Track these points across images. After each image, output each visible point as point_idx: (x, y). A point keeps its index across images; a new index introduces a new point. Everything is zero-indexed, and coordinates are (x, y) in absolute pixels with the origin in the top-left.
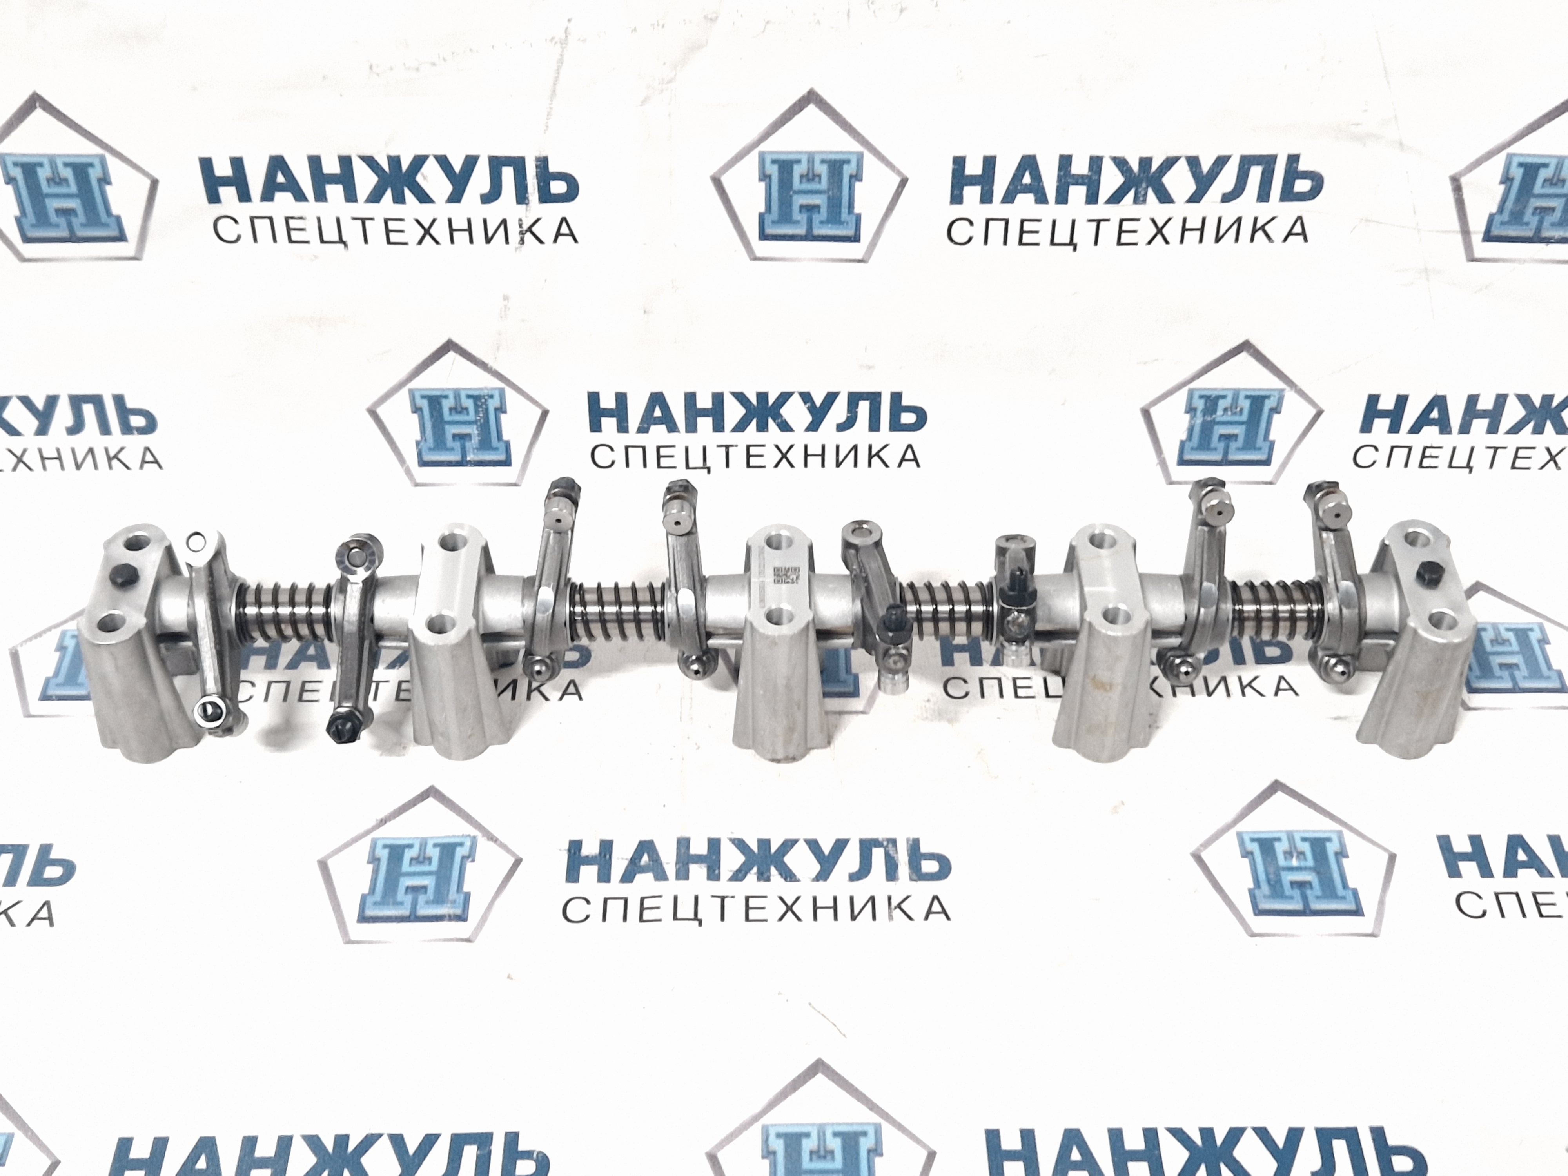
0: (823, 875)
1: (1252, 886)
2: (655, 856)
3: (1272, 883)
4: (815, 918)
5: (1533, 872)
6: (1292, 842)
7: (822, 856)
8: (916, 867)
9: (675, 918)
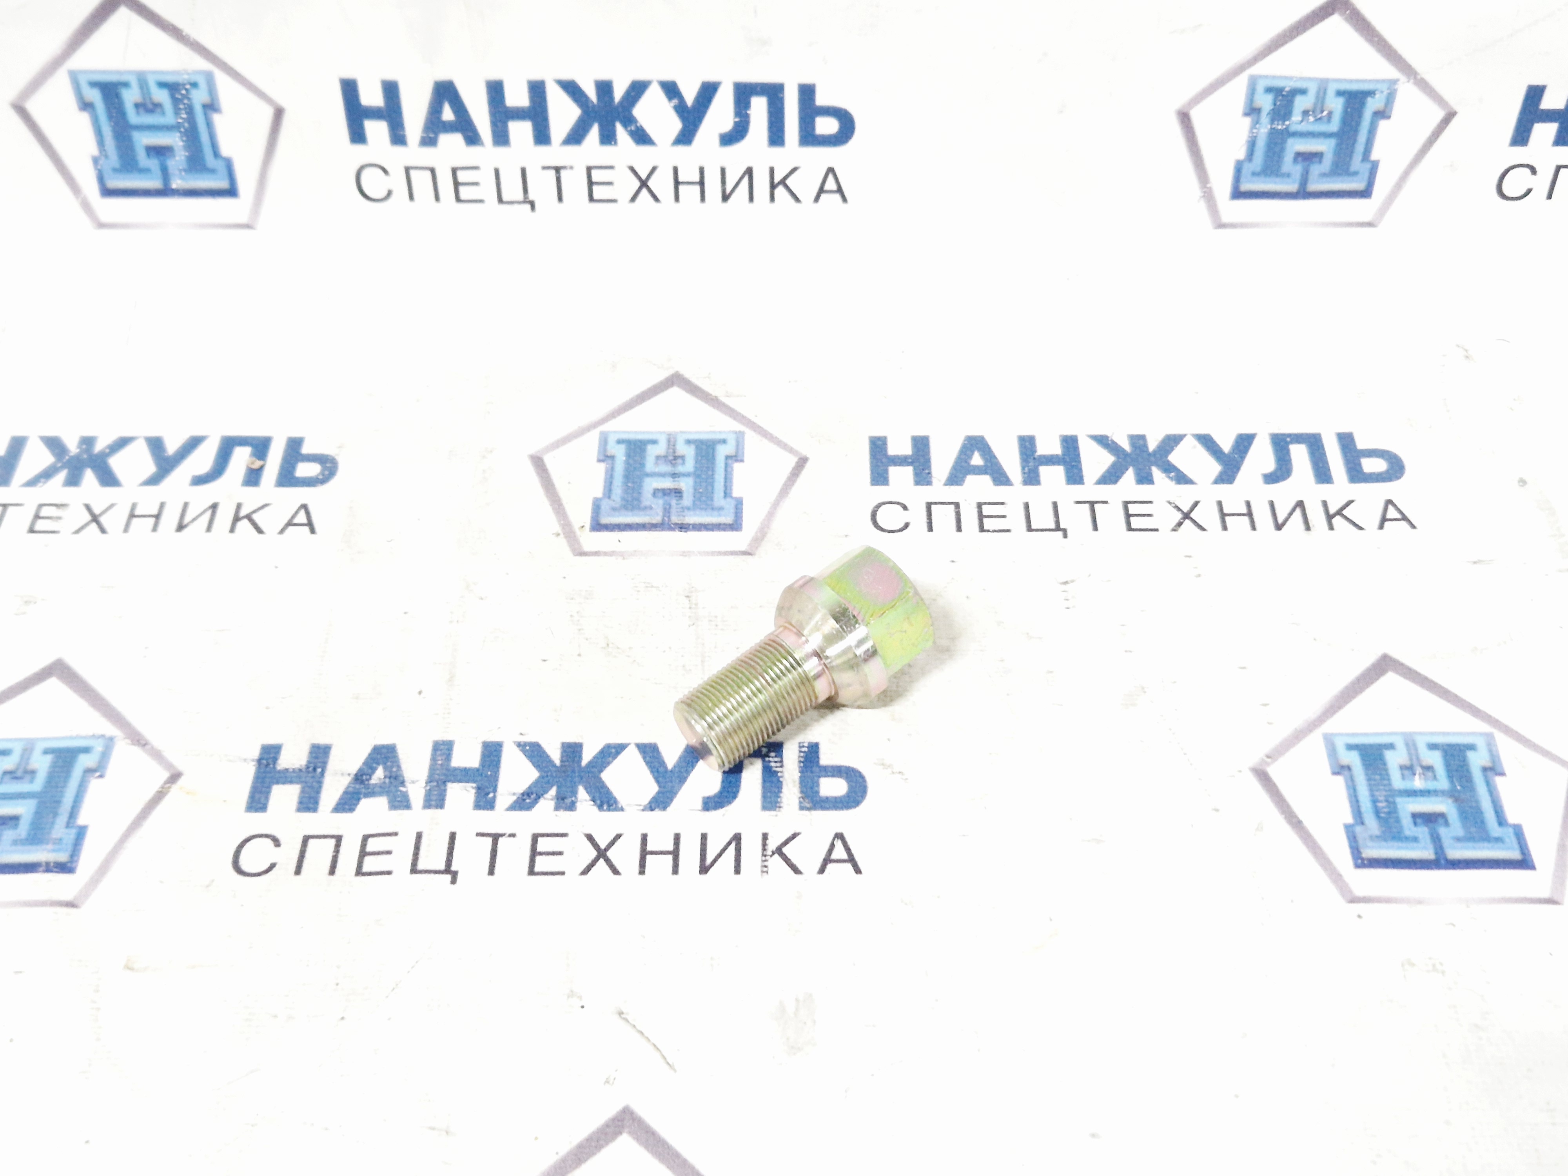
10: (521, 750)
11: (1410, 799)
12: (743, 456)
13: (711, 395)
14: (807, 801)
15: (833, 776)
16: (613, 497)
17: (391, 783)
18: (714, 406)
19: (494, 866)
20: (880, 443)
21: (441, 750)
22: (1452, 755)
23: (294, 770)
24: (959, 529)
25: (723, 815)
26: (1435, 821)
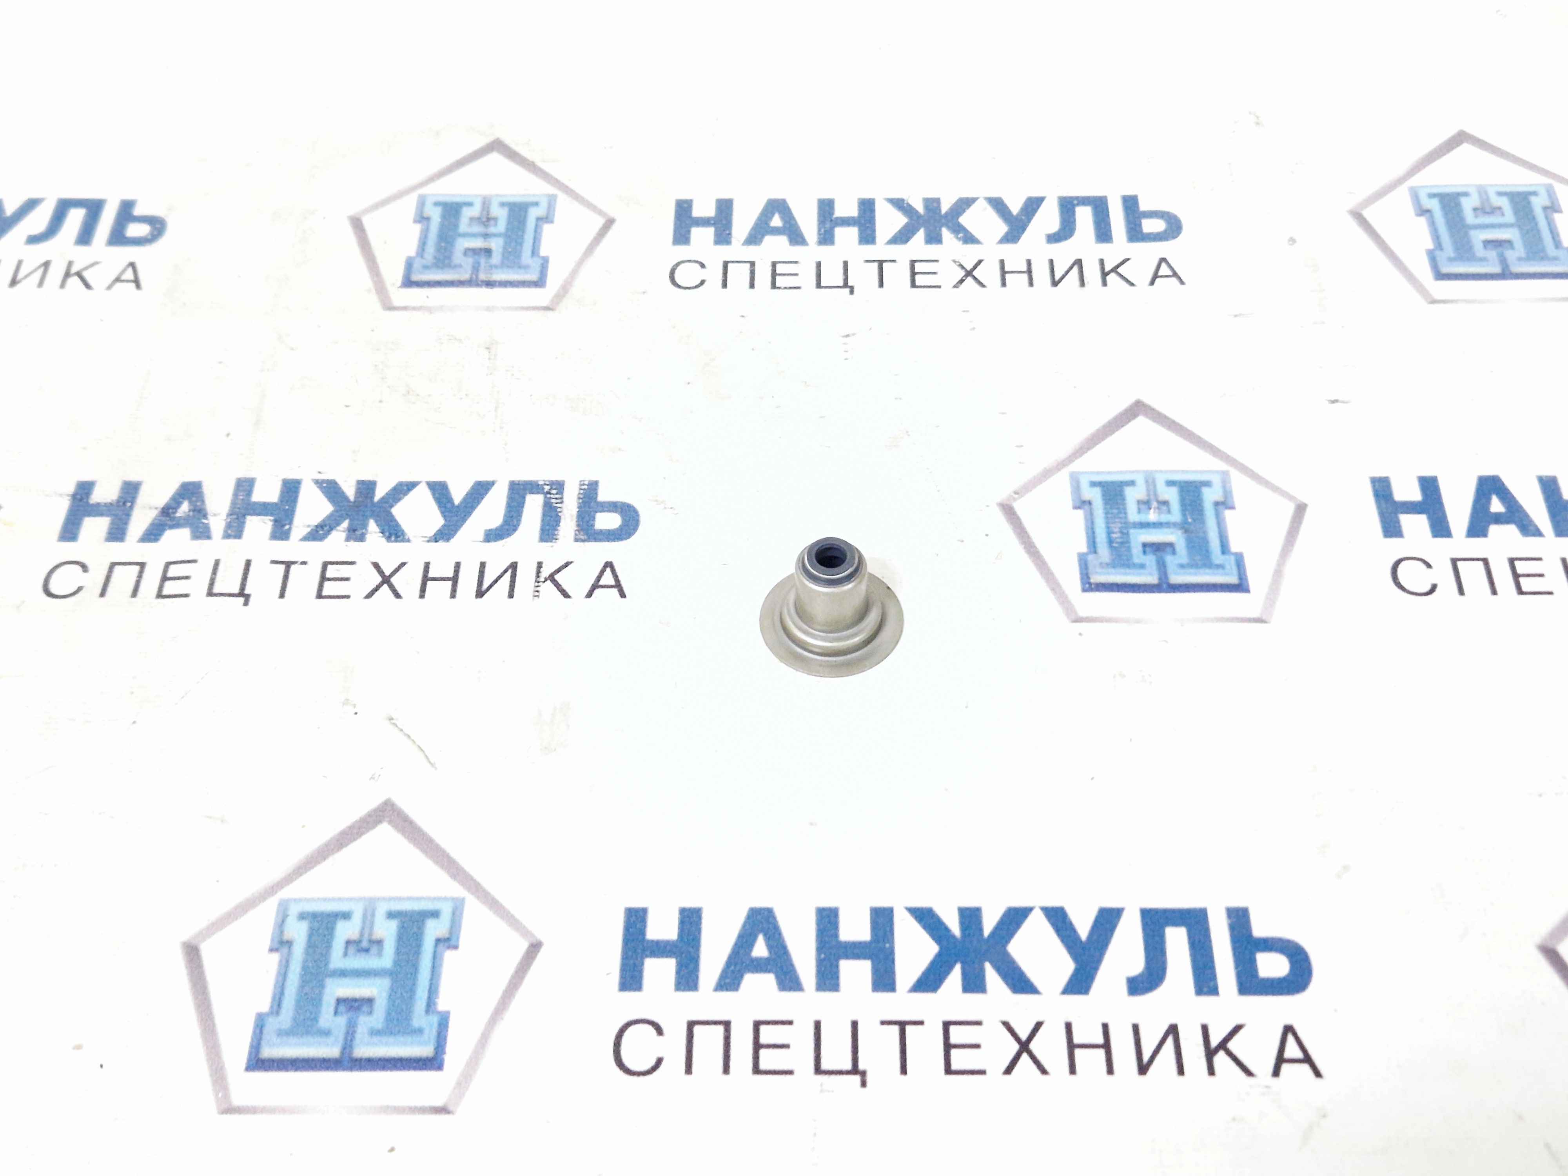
0: (444, 535)
1: (1084, 549)
2: (199, 504)
3: (1115, 545)
4: (422, 596)
5: (1511, 530)
6: (1151, 488)
7: (449, 505)
8: (588, 522)
9: (210, 594)
10: (318, 487)
11: (1143, 531)
12: (554, 218)
13: (528, 160)
14: (582, 533)
15: (609, 511)
16: (426, 255)
17: (194, 516)
18: (530, 170)
19: (285, 590)
20: (685, 205)
21: (243, 486)
22: (1188, 491)
23: (105, 503)
24: (752, 286)
25: (503, 546)
26: (1163, 550)
